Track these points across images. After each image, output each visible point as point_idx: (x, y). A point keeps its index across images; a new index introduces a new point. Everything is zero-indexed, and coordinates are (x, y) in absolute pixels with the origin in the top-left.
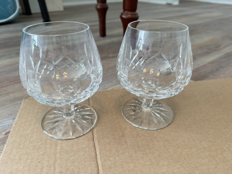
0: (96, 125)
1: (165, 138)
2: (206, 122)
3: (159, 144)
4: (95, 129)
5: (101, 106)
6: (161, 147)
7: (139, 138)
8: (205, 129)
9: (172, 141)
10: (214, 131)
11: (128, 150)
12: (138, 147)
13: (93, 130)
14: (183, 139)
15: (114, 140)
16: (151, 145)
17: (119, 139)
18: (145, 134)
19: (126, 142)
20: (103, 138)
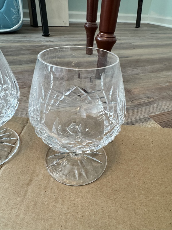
0: (9, 161)
1: (74, 202)
2: (142, 192)
3: (61, 209)
4: (5, 166)
5: (30, 138)
6: (61, 215)
7: (43, 192)
8: (136, 202)
9: (81, 208)
10: (146, 210)
11: (21, 205)
12: (35, 205)
13: (2, 167)
14: (96, 211)
15: (14, 187)
16: (50, 208)
17: (21, 187)
18: (55, 188)
19: (25, 194)
20: (5, 180)
